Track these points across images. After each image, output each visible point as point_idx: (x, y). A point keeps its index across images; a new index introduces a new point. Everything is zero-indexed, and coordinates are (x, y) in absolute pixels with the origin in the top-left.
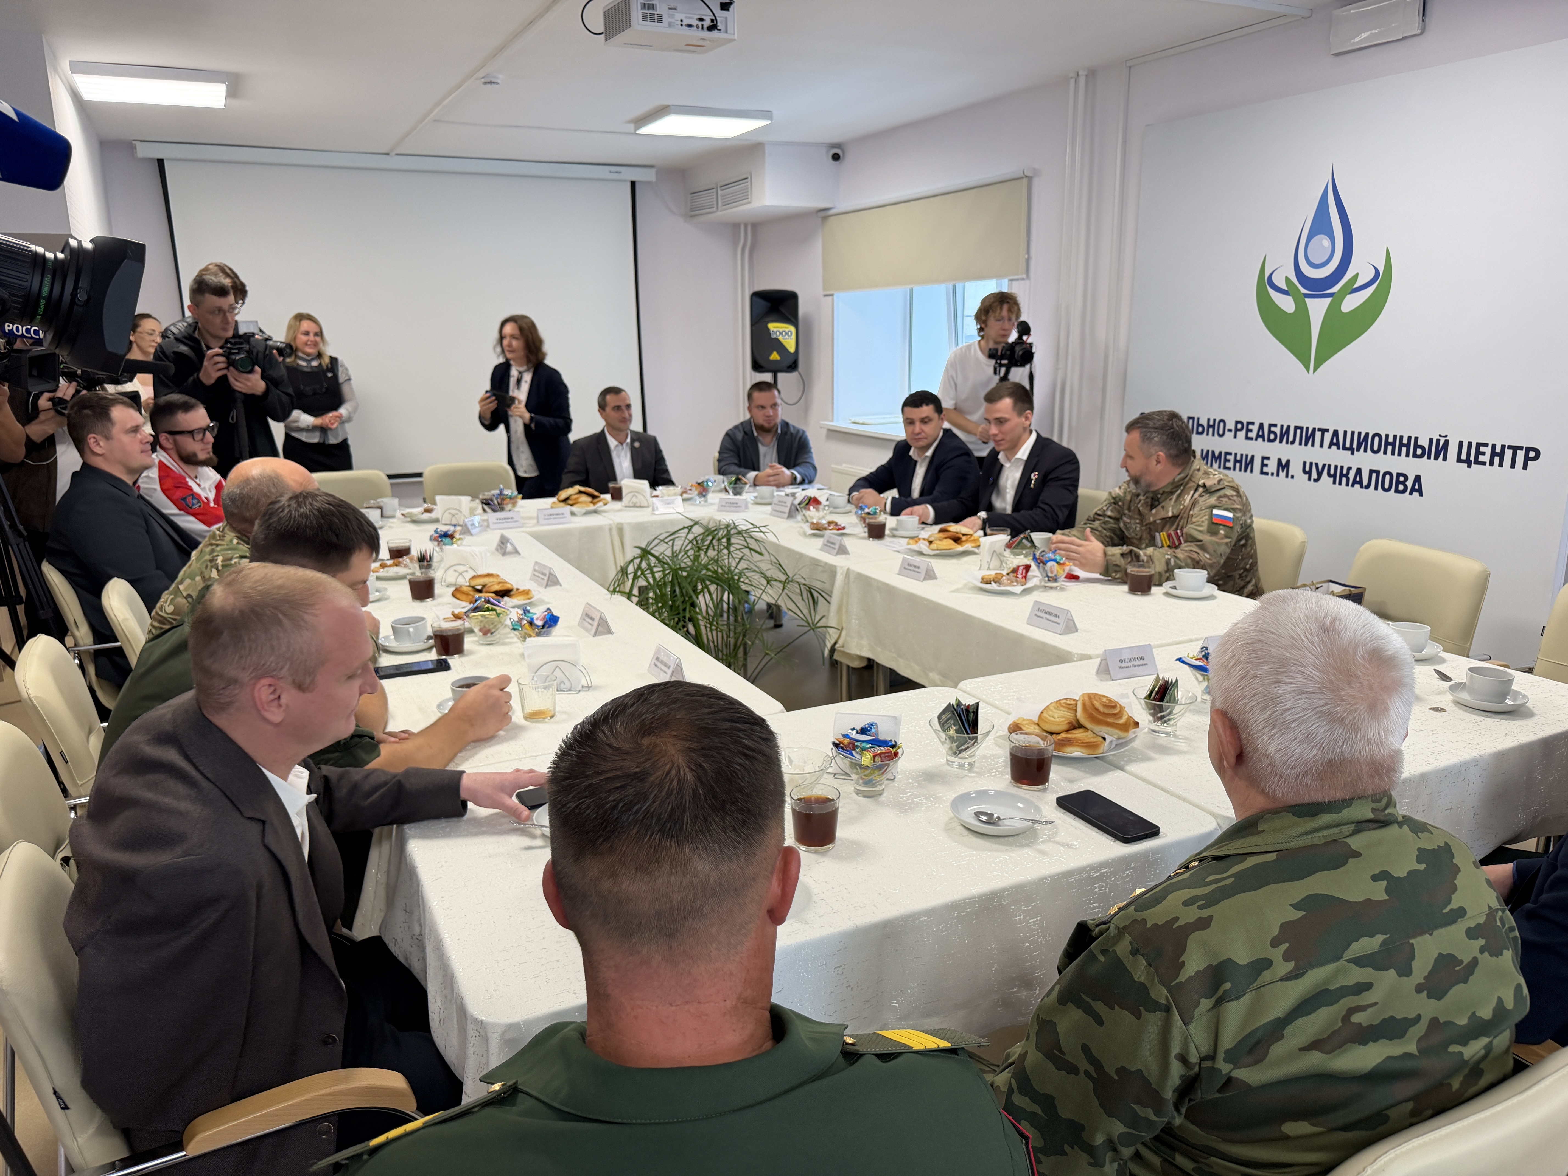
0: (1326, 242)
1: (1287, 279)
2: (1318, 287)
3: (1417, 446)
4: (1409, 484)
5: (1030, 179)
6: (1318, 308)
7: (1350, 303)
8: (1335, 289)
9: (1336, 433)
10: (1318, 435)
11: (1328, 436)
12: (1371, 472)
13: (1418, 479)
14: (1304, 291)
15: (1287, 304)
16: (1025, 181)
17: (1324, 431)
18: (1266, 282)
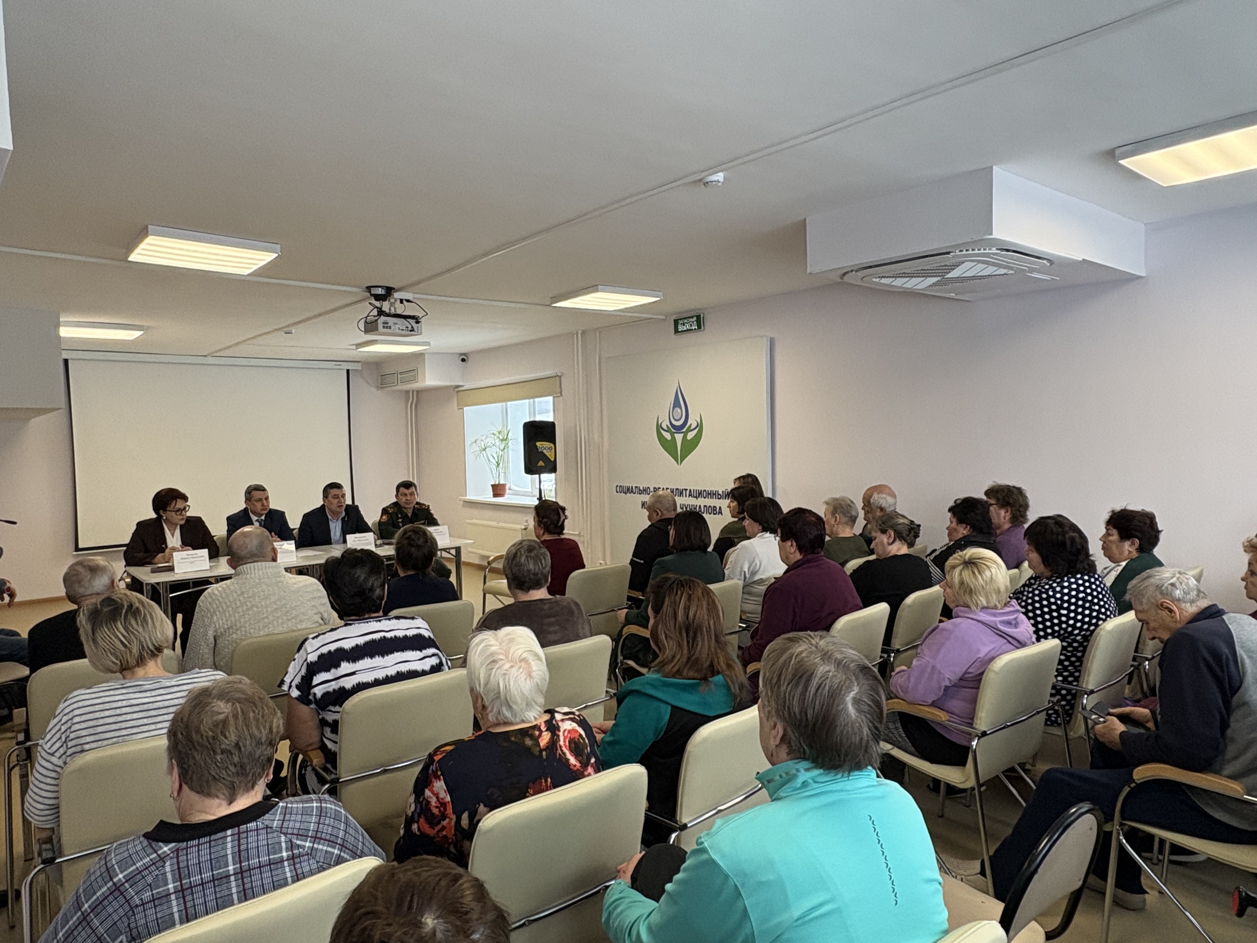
0: (679, 411)
1: (667, 426)
2: (678, 429)
3: (719, 494)
4: (718, 510)
5: (560, 377)
6: (679, 437)
7: (690, 436)
8: (684, 430)
9: (690, 491)
10: (684, 492)
11: (688, 492)
12: (705, 506)
13: (720, 508)
14: (673, 430)
15: (668, 436)
16: (557, 379)
17: (686, 490)
18: (659, 427)
